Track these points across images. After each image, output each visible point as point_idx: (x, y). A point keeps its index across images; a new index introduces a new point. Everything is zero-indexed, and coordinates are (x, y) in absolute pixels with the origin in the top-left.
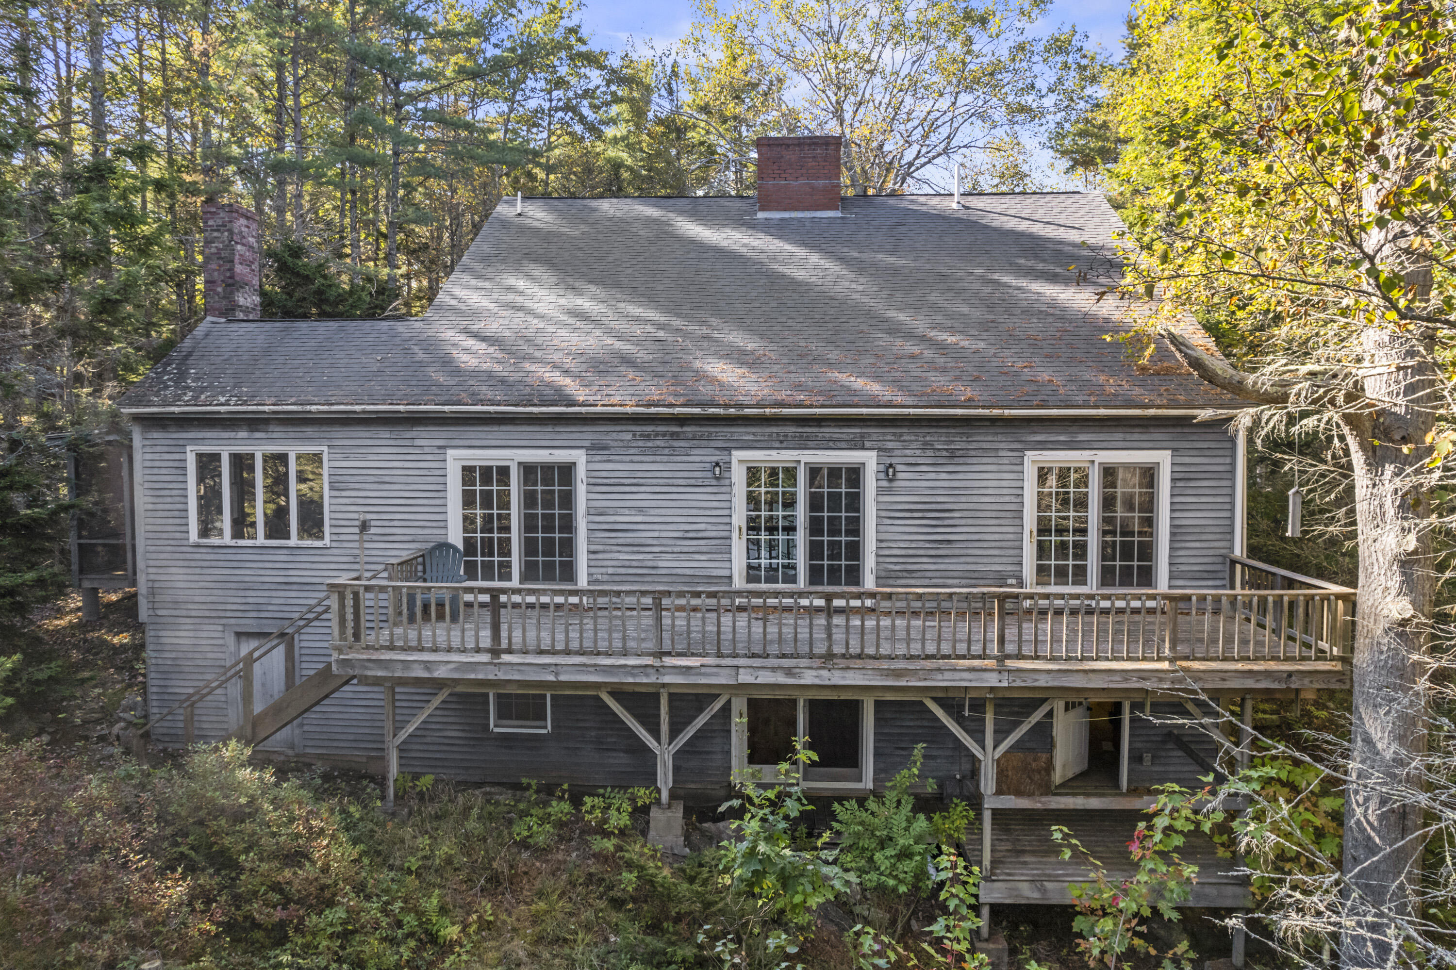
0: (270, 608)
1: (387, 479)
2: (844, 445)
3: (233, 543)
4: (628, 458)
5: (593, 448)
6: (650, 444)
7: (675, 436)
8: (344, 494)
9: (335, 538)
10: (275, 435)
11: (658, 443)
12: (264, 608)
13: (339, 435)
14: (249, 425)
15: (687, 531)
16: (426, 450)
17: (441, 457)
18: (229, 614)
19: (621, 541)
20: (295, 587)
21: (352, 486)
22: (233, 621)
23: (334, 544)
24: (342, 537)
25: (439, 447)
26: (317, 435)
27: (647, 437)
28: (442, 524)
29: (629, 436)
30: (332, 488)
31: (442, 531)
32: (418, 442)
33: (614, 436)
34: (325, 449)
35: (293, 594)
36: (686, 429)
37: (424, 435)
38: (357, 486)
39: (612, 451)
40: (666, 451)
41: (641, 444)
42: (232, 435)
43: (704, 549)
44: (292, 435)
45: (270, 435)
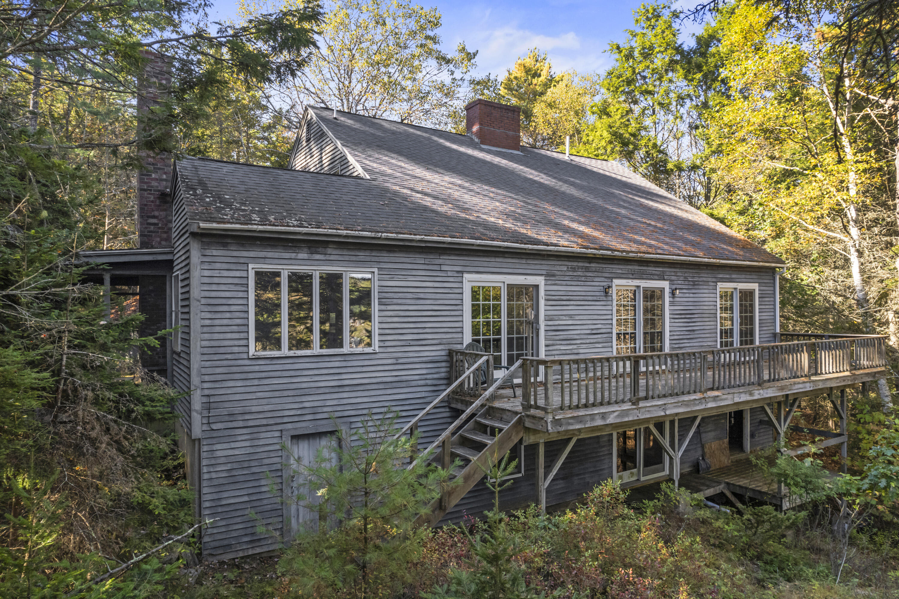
0: (325, 409)
1: (422, 296)
2: (656, 277)
3: (291, 353)
4: (564, 283)
5: (549, 276)
6: (575, 274)
7: (587, 269)
8: (389, 308)
9: (382, 344)
10: (332, 258)
11: (579, 273)
12: (320, 410)
13: (386, 259)
14: (309, 248)
15: (592, 329)
16: (450, 274)
17: (459, 279)
18: (286, 420)
19: (561, 337)
20: (347, 389)
21: (395, 301)
22: (289, 426)
23: (382, 350)
24: (387, 344)
25: (458, 272)
26: (368, 259)
27: (574, 269)
28: (459, 330)
29: (565, 269)
30: (380, 304)
31: (460, 335)
32: (444, 268)
33: (558, 268)
34: (376, 270)
35: (345, 395)
36: (593, 265)
37: (448, 262)
38: (400, 301)
39: (557, 278)
40: (583, 279)
41: (571, 273)
42: (293, 255)
43: (600, 340)
44: (347, 258)
45: (327, 257)
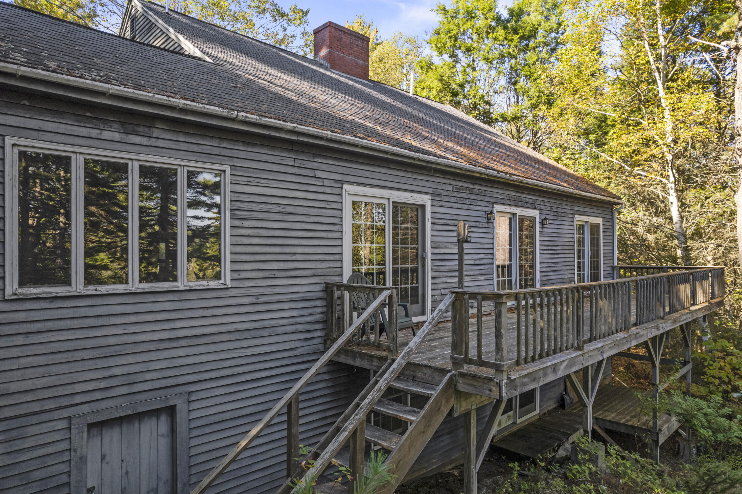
2: (529, 205)
4: (450, 205)
5: (435, 195)
6: (460, 195)
7: (471, 192)
8: (247, 223)
9: (236, 276)
10: (160, 143)
11: (464, 195)
13: (242, 155)
15: (476, 260)
17: (337, 191)
19: (447, 268)
21: (255, 215)
22: (85, 408)
23: (236, 284)
24: (244, 275)
25: (336, 181)
26: (216, 151)
27: (459, 190)
28: (337, 257)
29: (451, 189)
30: (233, 218)
33: (443, 187)
36: (476, 187)
37: (324, 167)
38: (261, 215)
39: (443, 198)
40: (467, 201)
41: (455, 194)
43: (482, 272)
44: (184, 146)
